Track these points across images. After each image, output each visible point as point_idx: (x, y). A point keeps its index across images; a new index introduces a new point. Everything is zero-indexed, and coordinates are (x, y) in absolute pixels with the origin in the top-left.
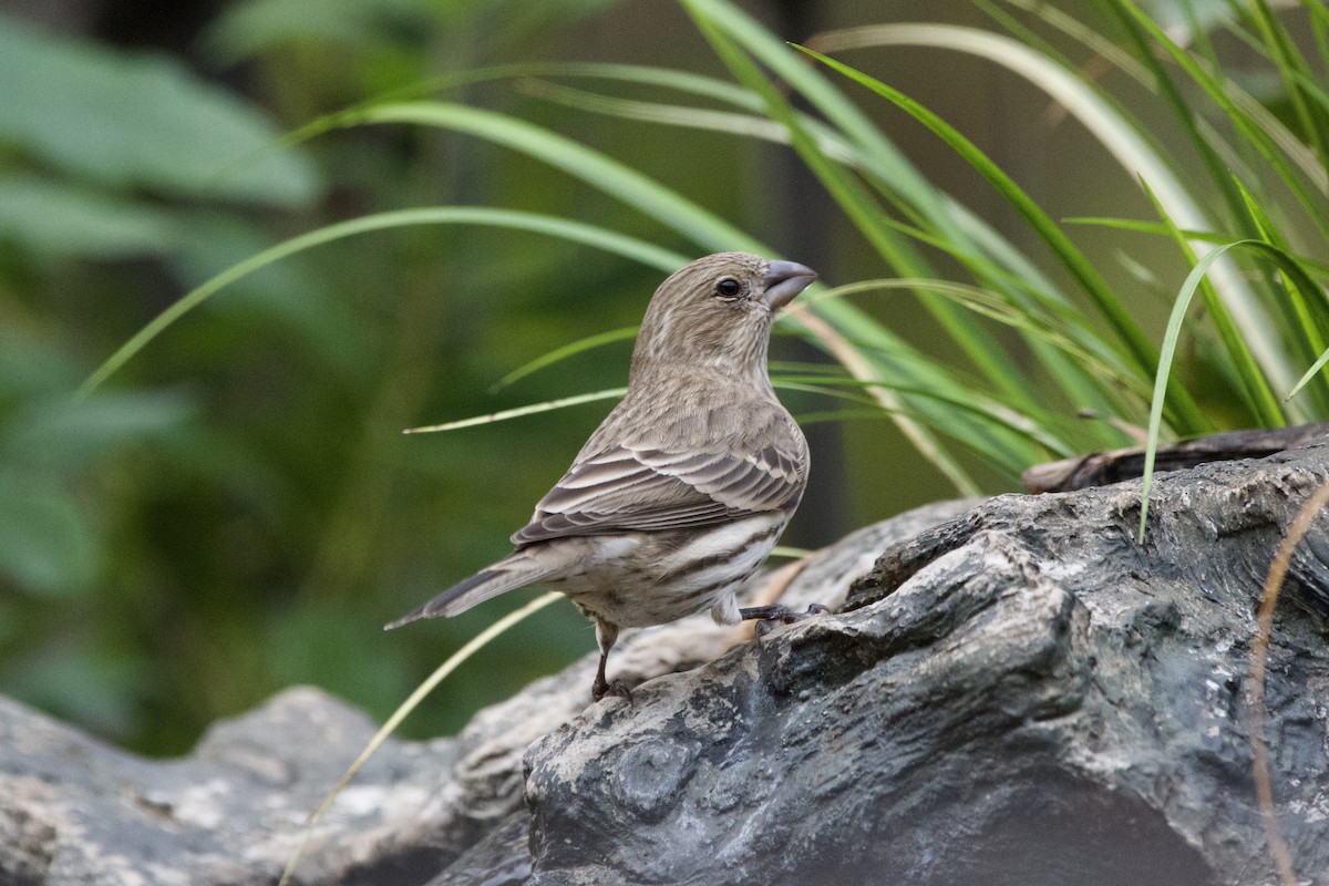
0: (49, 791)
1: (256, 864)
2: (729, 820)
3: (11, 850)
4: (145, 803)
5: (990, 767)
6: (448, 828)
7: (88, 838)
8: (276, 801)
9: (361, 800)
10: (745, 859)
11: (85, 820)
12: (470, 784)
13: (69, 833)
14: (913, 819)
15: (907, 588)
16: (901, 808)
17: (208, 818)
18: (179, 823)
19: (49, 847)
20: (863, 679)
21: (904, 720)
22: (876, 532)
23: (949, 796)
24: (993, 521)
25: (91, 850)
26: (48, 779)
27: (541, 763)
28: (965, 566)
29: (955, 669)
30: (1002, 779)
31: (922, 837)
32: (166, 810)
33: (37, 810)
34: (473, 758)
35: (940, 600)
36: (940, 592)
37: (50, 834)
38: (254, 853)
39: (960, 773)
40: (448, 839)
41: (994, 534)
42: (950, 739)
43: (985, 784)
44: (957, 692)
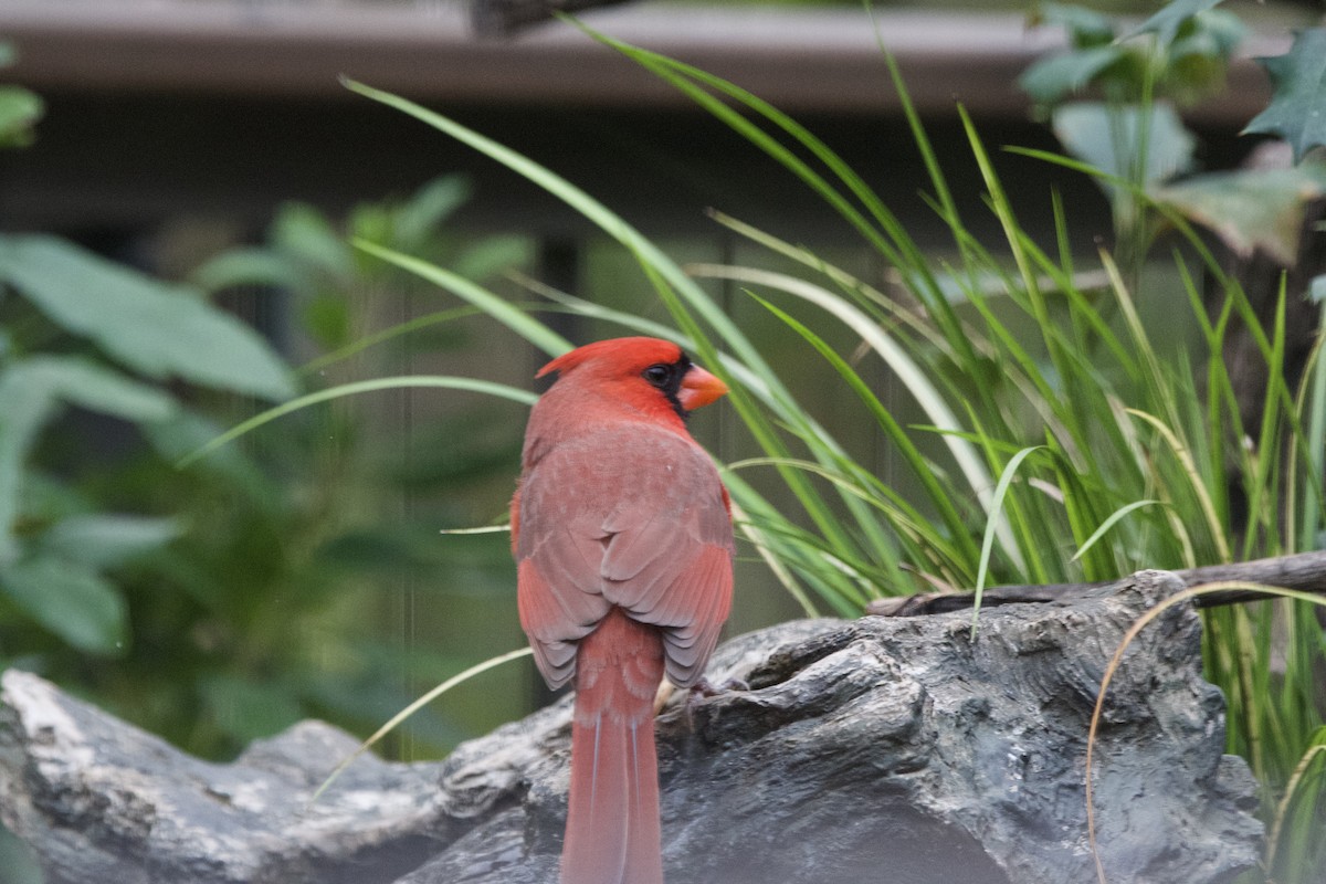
0: (145, 780)
1: (293, 839)
2: (672, 828)
3: (120, 820)
4: (210, 792)
5: (861, 804)
6: (436, 823)
7: (177, 813)
8: (302, 797)
9: (364, 800)
10: (681, 856)
11: (173, 802)
12: (456, 793)
13: (165, 809)
14: (803, 835)
15: (804, 675)
16: (795, 827)
17: (256, 806)
18: (235, 808)
19: (149, 818)
20: (770, 737)
21: (801, 767)
22: (754, 637)
23: (830, 821)
24: (863, 633)
25: (180, 822)
26: (144, 772)
27: (539, 780)
28: (848, 663)
29: (842, 733)
30: (869, 812)
31: (808, 848)
32: (225, 798)
33: (140, 792)
34: (458, 775)
35: (830, 685)
36: (829, 680)
37: (151, 809)
38: (290, 831)
39: (837, 806)
40: (436, 831)
41: (868, 643)
42: (834, 782)
43: (856, 815)
44: (842, 750)
